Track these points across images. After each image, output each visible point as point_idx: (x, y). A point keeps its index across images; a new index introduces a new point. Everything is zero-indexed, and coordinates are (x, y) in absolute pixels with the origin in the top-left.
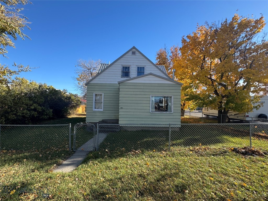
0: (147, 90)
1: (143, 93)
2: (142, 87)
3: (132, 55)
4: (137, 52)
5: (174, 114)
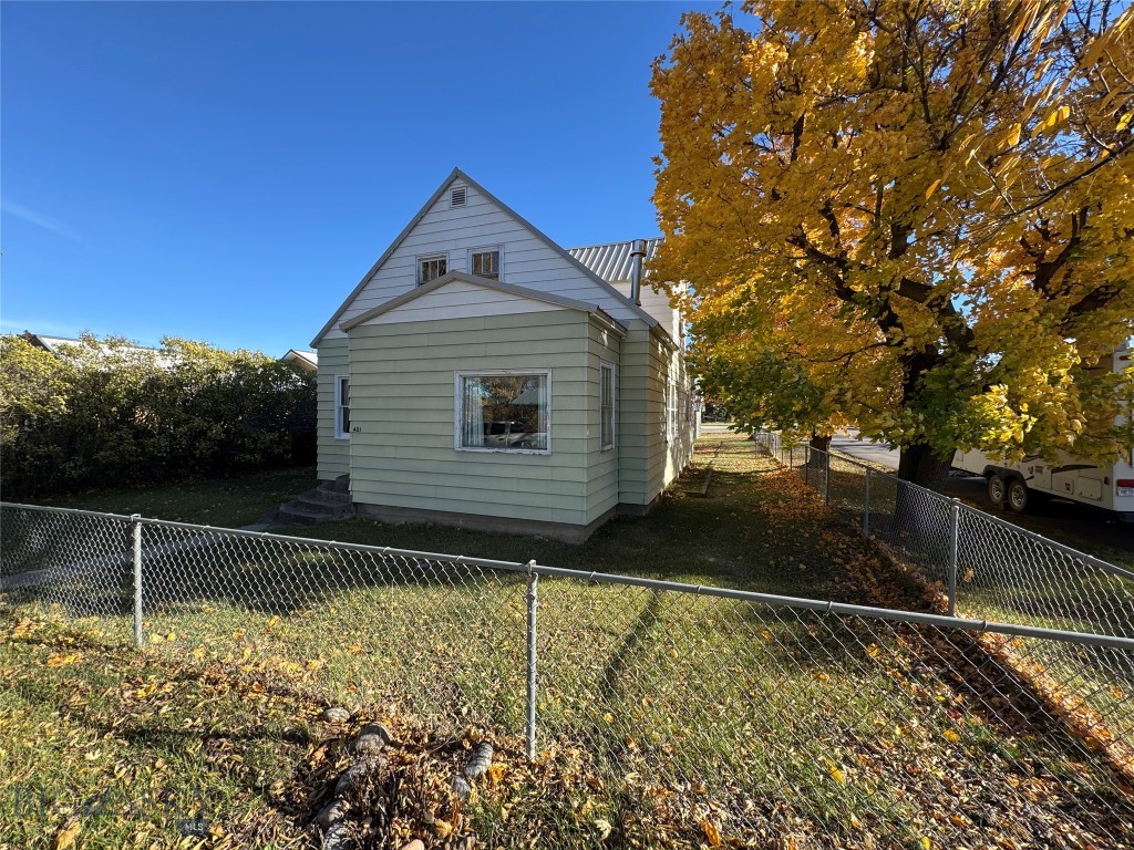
0: (444, 352)
1: (427, 366)
2: (423, 340)
3: (451, 209)
4: (470, 192)
5: (554, 461)
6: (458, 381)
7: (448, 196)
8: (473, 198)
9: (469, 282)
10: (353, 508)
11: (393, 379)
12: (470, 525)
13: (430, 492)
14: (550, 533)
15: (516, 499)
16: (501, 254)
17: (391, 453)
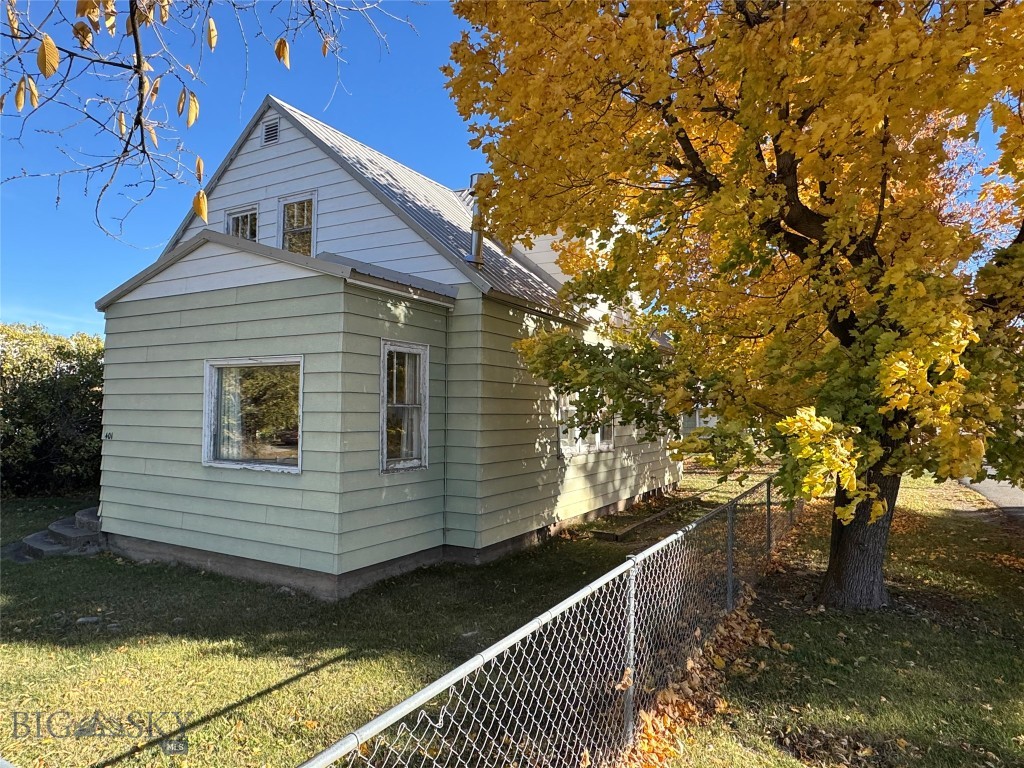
0: (195, 335)
1: (177, 353)
3: (263, 147)
4: (284, 124)
5: (307, 482)
6: (208, 373)
7: (261, 131)
8: (286, 133)
9: (220, 243)
10: (102, 540)
11: (145, 371)
12: (220, 568)
13: (176, 520)
14: (300, 583)
15: (261, 534)
16: (314, 203)
17: (138, 467)
